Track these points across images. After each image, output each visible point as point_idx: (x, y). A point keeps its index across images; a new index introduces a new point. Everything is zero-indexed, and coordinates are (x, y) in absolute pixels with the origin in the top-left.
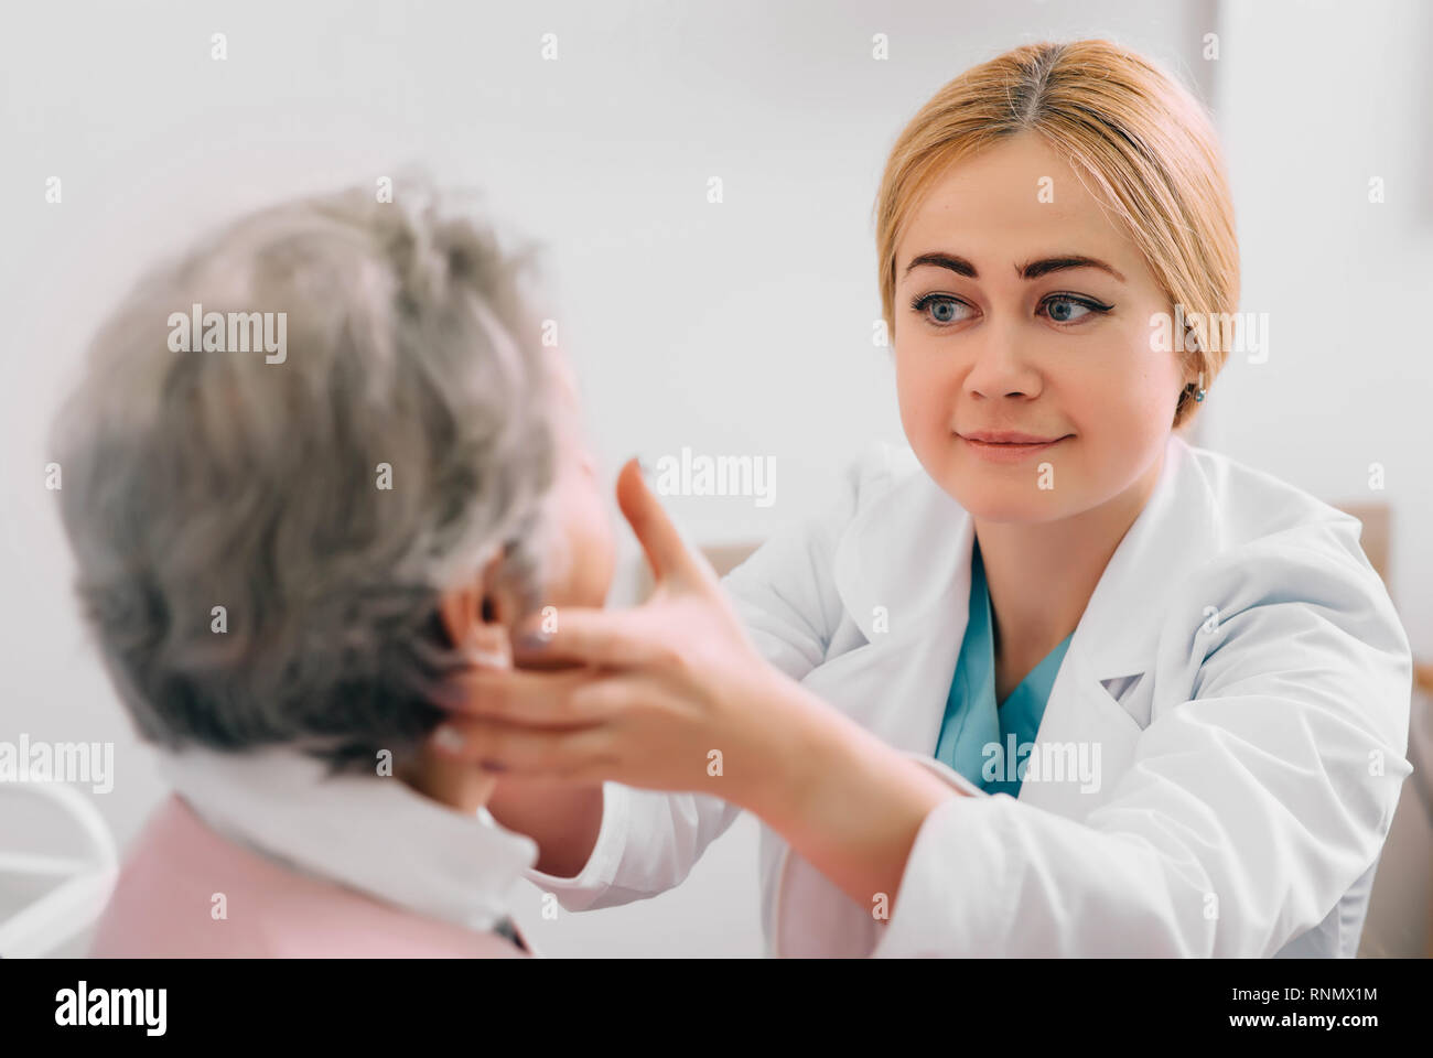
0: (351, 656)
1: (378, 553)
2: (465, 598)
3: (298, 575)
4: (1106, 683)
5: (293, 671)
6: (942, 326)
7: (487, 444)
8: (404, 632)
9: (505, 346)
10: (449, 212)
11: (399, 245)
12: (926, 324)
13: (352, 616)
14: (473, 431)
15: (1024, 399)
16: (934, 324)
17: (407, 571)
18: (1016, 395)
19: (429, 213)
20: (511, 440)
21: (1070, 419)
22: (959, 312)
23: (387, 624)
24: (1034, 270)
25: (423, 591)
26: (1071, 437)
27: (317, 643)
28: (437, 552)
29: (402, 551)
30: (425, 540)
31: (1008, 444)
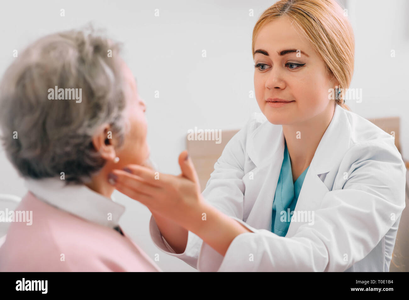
0: (68, 154)
1: (73, 127)
2: (99, 139)
3: (52, 133)
4: (319, 176)
5: (53, 159)
6: (262, 71)
7: (103, 97)
8: (82, 148)
9: (108, 71)
10: (95, 35)
11: (81, 45)
12: (259, 70)
13: (67, 144)
14: (99, 94)
15: (280, 89)
16: (260, 70)
17: (81, 131)
18: (277, 88)
19: (90, 36)
20: (111, 96)
21: (293, 96)
22: (266, 67)
23: (78, 145)
24: (283, 53)
25: (86, 136)
26: (294, 101)
27: (58, 151)
28: (90, 126)
29: (80, 125)
30: (86, 123)
31: (276, 102)
